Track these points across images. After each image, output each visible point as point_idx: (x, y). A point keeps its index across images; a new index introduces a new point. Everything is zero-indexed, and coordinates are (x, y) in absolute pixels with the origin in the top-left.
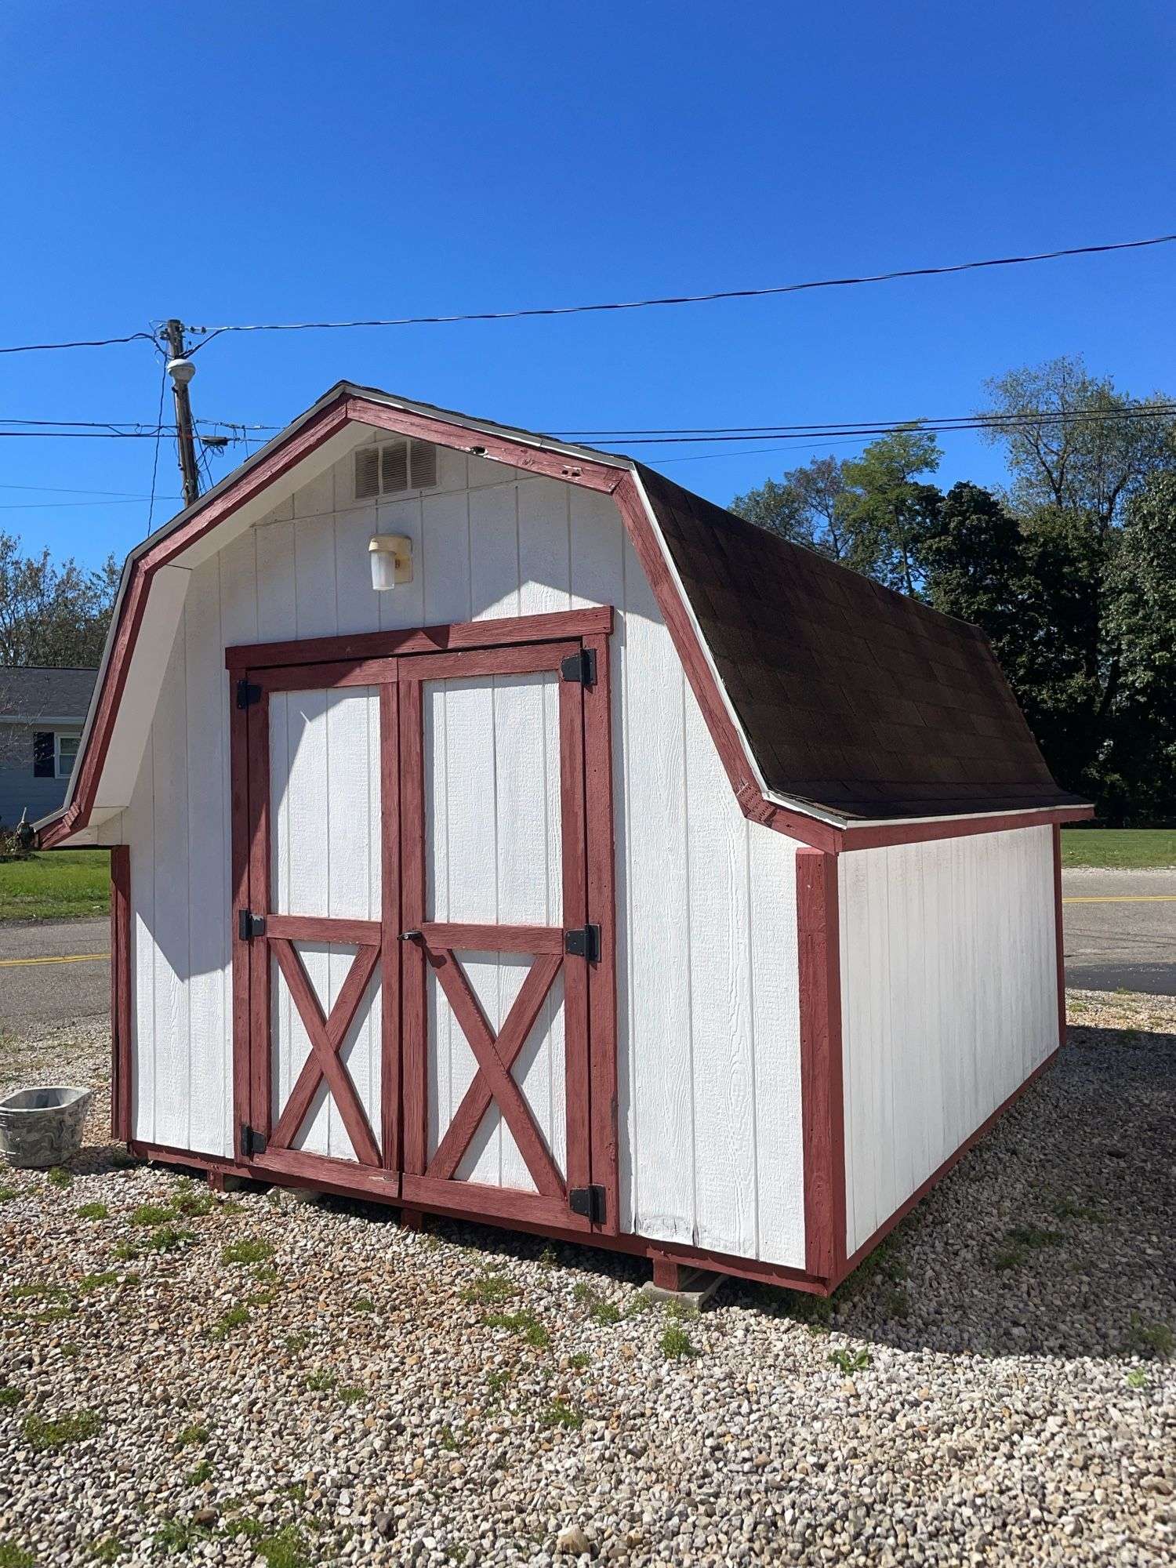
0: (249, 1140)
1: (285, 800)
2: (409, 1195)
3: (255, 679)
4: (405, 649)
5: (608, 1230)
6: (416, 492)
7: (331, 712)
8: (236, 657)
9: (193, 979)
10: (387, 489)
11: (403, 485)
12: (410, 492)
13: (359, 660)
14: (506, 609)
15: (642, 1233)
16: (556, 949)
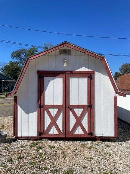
0: (40, 133)
1: (46, 90)
2: (67, 137)
3: (42, 75)
4: (66, 73)
5: (93, 136)
6: (68, 55)
7: (54, 80)
8: (38, 72)
9: (29, 114)
10: (64, 54)
11: (66, 54)
12: (67, 55)
13: (60, 74)
14: (80, 70)
15: (96, 136)
16: (87, 107)
